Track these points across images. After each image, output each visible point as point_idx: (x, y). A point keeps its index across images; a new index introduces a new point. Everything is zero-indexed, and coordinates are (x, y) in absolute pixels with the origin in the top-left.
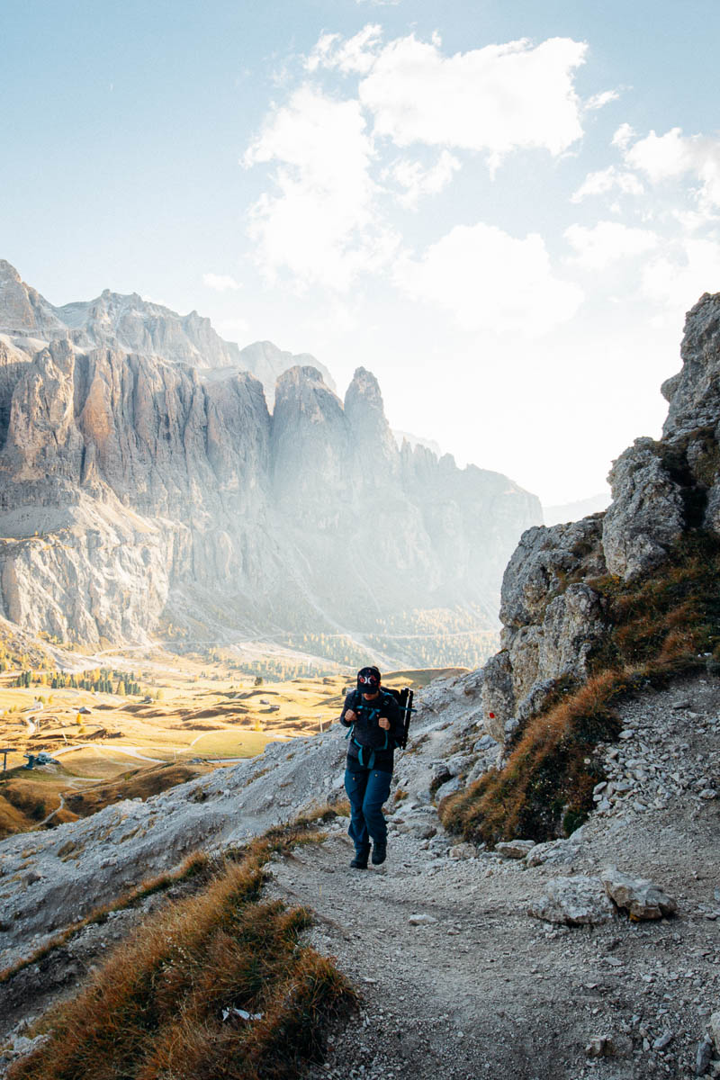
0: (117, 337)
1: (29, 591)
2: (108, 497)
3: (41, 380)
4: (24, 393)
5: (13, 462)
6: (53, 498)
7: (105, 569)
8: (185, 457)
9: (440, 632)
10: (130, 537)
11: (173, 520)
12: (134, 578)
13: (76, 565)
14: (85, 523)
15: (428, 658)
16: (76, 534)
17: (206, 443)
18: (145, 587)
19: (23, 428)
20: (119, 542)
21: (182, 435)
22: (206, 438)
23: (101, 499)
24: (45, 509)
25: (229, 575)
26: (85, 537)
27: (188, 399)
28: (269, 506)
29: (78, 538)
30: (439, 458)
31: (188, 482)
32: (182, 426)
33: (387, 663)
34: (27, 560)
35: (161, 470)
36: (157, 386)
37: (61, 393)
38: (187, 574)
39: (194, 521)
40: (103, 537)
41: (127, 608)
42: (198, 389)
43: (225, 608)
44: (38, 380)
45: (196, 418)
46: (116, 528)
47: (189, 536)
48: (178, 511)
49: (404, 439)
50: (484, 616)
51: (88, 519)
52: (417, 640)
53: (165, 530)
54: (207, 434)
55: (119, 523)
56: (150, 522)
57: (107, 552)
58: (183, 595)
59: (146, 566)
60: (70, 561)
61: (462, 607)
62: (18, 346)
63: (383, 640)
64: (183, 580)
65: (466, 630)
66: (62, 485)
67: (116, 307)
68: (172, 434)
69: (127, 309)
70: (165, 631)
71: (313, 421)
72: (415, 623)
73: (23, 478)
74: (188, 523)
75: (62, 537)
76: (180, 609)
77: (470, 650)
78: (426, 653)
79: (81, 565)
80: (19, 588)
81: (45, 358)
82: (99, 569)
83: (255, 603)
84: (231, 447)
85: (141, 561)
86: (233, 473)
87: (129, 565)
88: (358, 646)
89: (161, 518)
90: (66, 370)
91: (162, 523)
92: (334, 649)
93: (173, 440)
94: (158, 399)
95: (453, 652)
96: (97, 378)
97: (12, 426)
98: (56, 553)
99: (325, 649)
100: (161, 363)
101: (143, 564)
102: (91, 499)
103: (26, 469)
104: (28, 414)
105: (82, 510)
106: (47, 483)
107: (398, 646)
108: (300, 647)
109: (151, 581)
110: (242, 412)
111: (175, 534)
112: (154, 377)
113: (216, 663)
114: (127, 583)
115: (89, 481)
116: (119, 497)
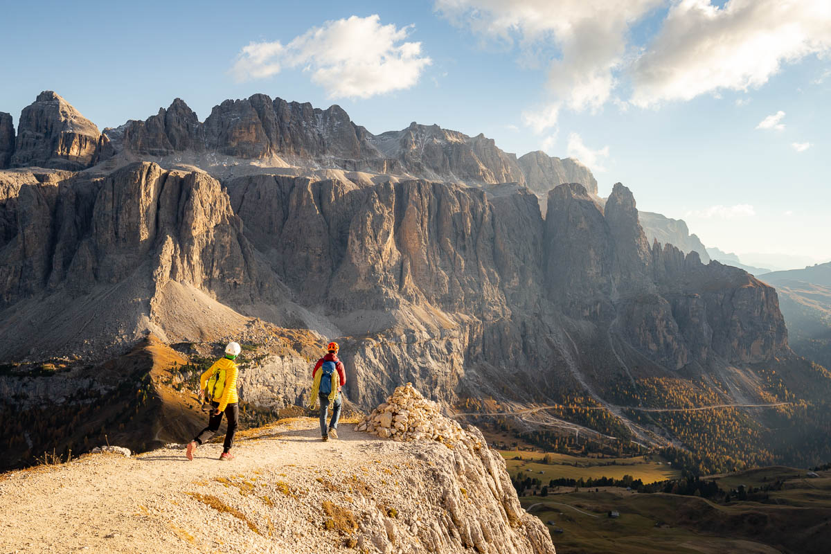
0: (422, 162)
1: (364, 379)
2: (420, 300)
3: (371, 216)
4: (358, 225)
5: (350, 276)
6: (379, 303)
7: (419, 359)
8: (477, 263)
9: (687, 406)
10: (437, 333)
11: (468, 315)
12: (440, 364)
13: (398, 357)
14: (403, 324)
15: (676, 430)
16: (398, 333)
17: (494, 251)
18: (448, 371)
19: (358, 252)
20: (429, 337)
21: (475, 245)
22: (494, 247)
23: (414, 303)
24: (374, 312)
25: (512, 356)
26: (404, 336)
27: (479, 217)
28: (543, 297)
29: (399, 337)
30: (685, 255)
31: (480, 284)
32: (474, 239)
33: (641, 434)
34: (364, 355)
35: (459, 275)
36: (456, 209)
37: (385, 225)
38: (479, 356)
39: (485, 314)
40: (417, 335)
41: (435, 387)
42: (487, 209)
43: (509, 382)
44: (369, 216)
45: (485, 233)
46: (426, 326)
47: (481, 326)
48: (472, 307)
49: (655, 239)
50: (725, 392)
51: (406, 320)
52: (666, 413)
53: (463, 323)
54: (494, 243)
55: (429, 322)
56: (451, 318)
57: (420, 346)
58: (476, 374)
59: (449, 354)
60: (394, 355)
61: (705, 383)
62: (350, 179)
63: (638, 412)
64: (476, 361)
65: (709, 405)
66: (387, 293)
67: (421, 136)
68: (467, 246)
69: (429, 137)
70: (463, 404)
71: (578, 228)
72: (665, 398)
73: (358, 288)
74: (480, 315)
75: (388, 337)
76: (475, 386)
77: (713, 424)
78: (675, 425)
79: (401, 356)
80: (358, 376)
81: (374, 198)
82: (415, 360)
83: (533, 378)
84: (513, 253)
85: (445, 351)
86: (515, 275)
87: (436, 354)
88: (617, 418)
89: (459, 314)
90: (389, 205)
91: (460, 318)
92: (597, 420)
93: (468, 250)
94: (457, 219)
95: (698, 425)
96: (411, 206)
97: (349, 248)
98: (383, 349)
99: (590, 420)
100: (459, 189)
101: (447, 353)
102: (408, 303)
103: (360, 282)
104: (362, 241)
105: (401, 313)
106: (376, 292)
107: (651, 418)
108: (570, 418)
109: (452, 366)
110: (521, 223)
111: (470, 326)
112: (453, 202)
113: (505, 433)
114: (435, 368)
115: (406, 289)
116: (427, 298)
